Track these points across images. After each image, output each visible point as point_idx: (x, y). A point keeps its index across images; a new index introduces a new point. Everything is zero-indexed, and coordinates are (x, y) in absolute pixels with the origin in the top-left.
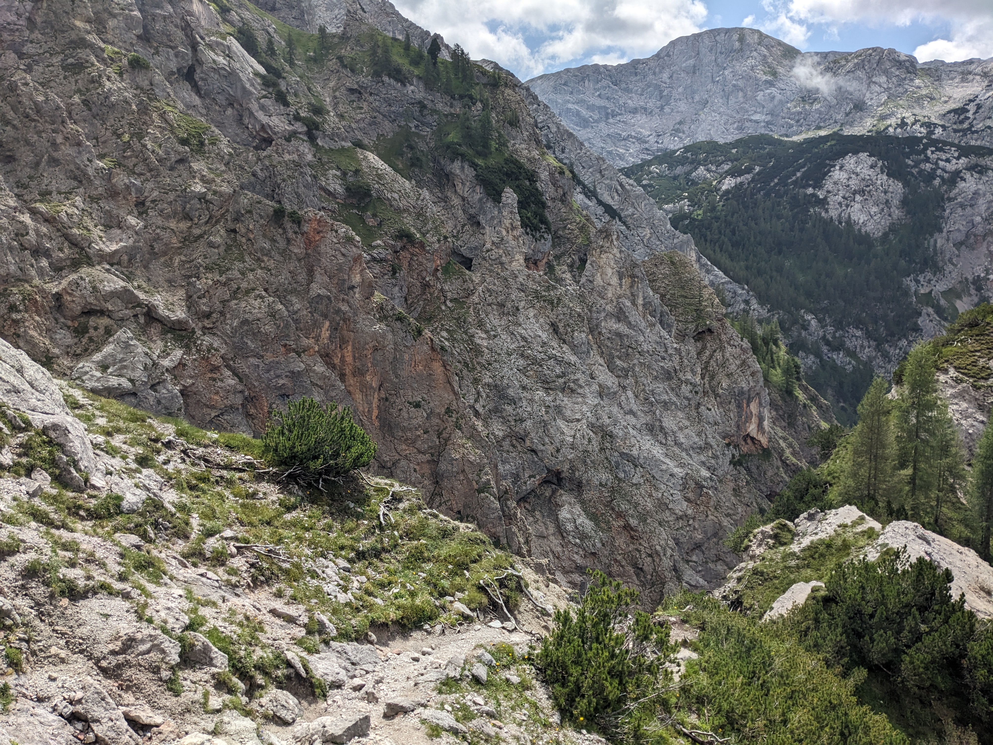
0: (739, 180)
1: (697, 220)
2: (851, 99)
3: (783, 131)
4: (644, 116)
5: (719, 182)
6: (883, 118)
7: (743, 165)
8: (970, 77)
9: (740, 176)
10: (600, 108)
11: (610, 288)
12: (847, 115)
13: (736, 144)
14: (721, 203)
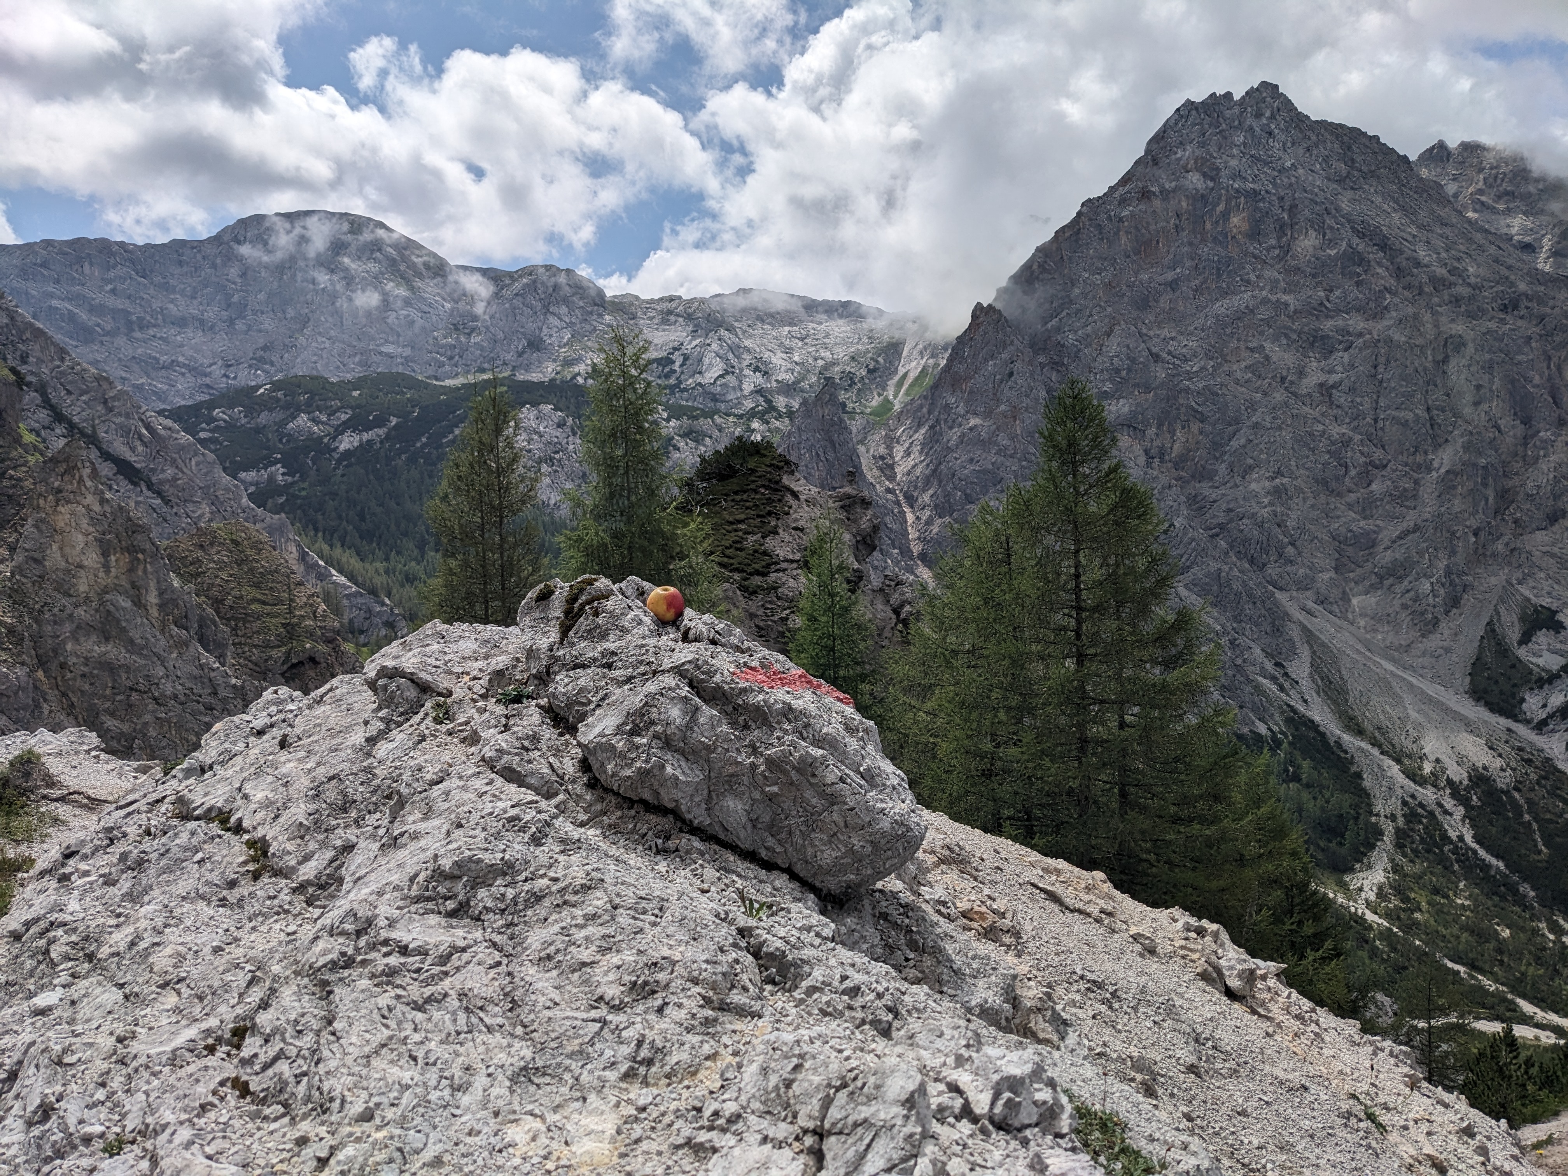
0: (366, 436)
1: (298, 497)
2: (523, 334)
3: (430, 371)
4: (200, 333)
5: (334, 438)
6: (568, 363)
7: (370, 413)
8: (672, 318)
9: (367, 429)
10: (115, 312)
11: (82, 573)
12: (520, 354)
13: (357, 384)
14: (339, 472)
